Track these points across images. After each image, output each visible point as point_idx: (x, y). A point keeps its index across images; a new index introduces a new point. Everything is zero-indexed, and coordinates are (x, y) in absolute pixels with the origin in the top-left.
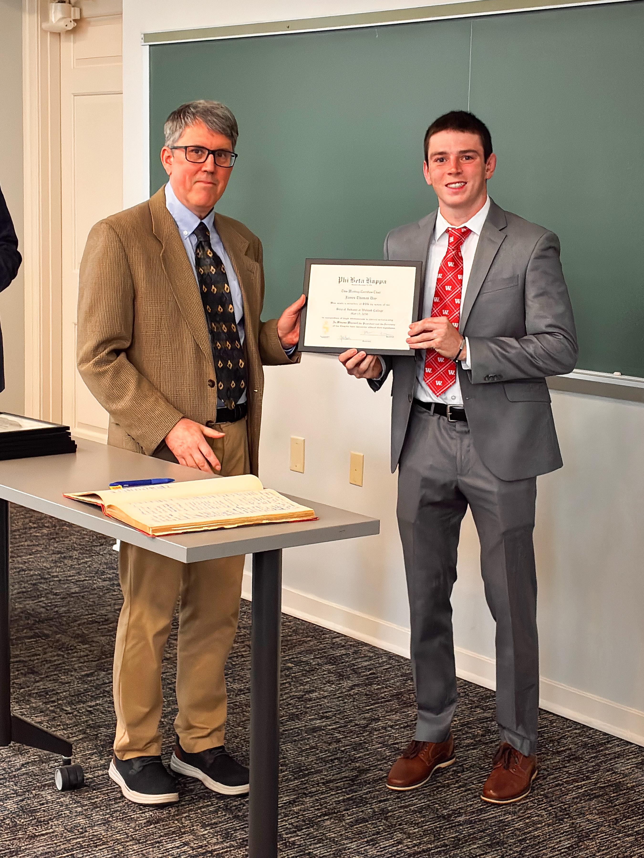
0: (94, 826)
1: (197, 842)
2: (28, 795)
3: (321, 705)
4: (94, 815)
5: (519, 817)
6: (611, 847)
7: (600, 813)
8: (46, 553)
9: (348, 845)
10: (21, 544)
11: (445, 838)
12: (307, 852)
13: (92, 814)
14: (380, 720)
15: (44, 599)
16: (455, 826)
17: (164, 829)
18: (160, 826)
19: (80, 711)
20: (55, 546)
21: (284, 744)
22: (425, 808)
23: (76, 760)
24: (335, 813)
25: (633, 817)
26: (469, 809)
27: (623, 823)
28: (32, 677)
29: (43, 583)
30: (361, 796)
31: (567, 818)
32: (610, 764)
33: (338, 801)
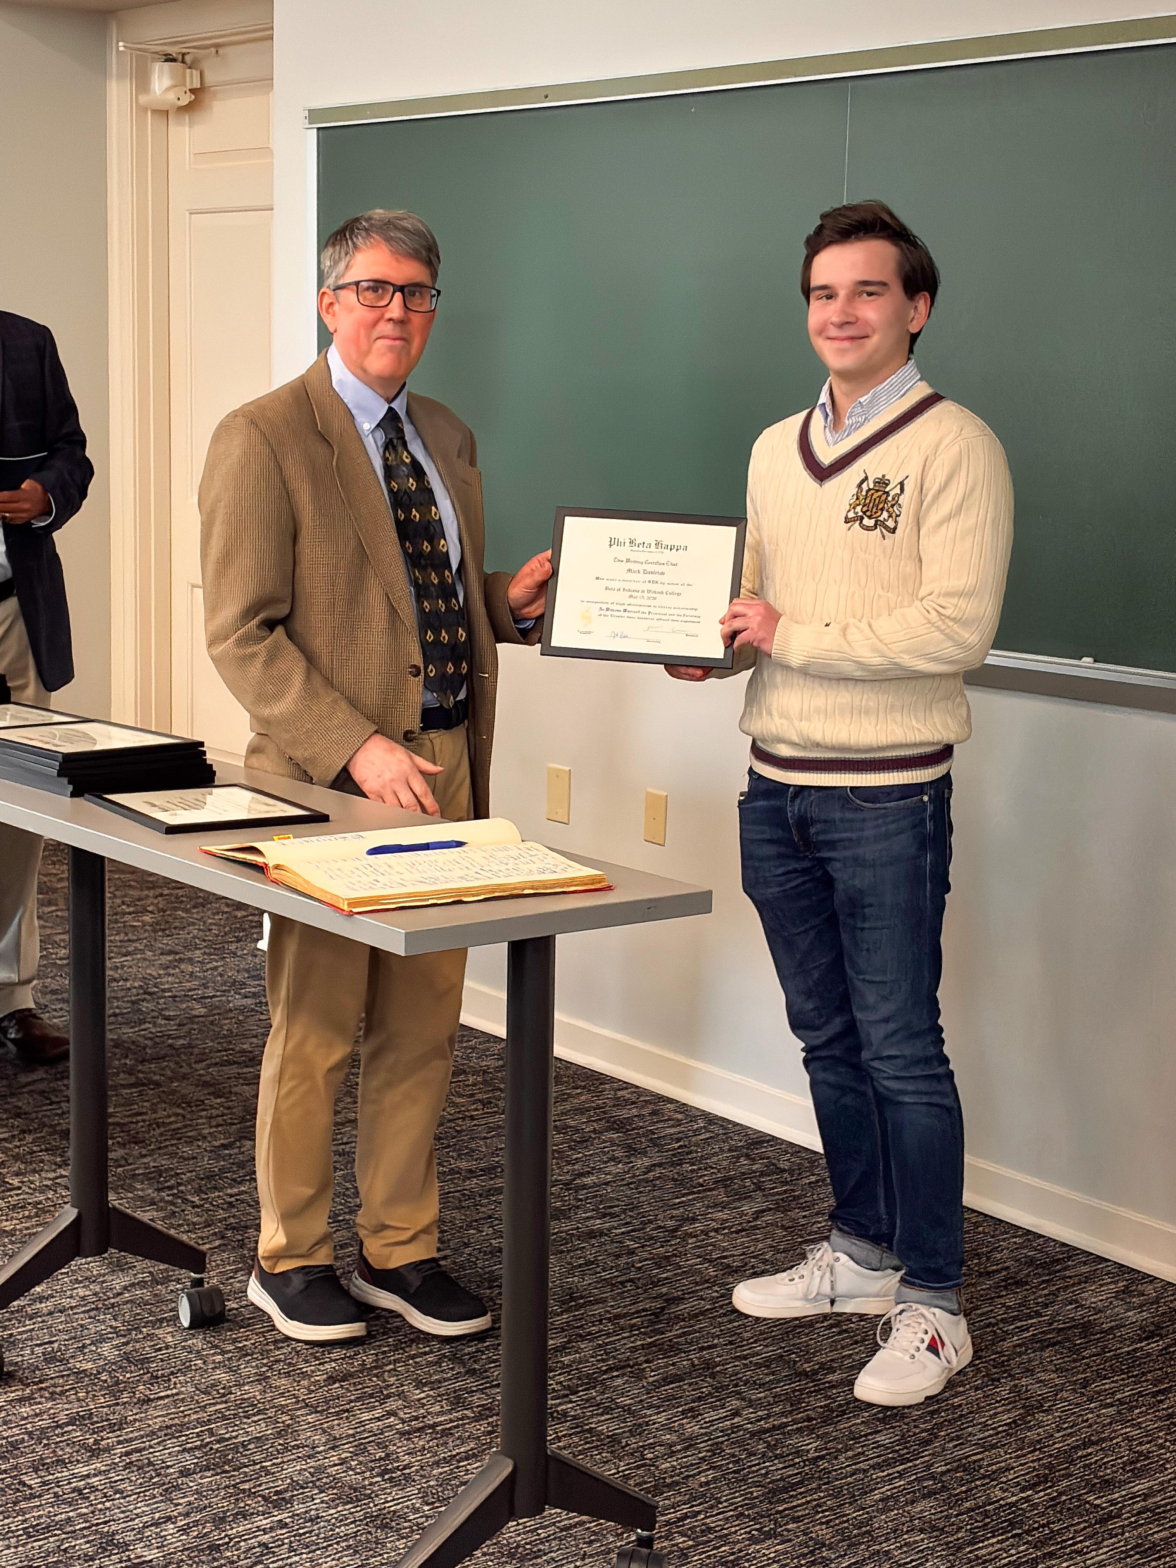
0: (244, 1385)
1: (410, 1411)
2: (136, 1335)
3: (601, 1196)
4: (243, 1366)
6: (1078, 1424)
7: (1059, 1370)
8: (151, 953)
9: (652, 1418)
11: (810, 1407)
12: (587, 1427)
13: (239, 1365)
14: (698, 1220)
15: (150, 1026)
17: (357, 1390)
18: (349, 1384)
19: (215, 1203)
20: (165, 942)
22: (774, 1359)
23: (212, 1279)
24: (629, 1366)
25: (1113, 1377)
26: (846, 1363)
27: (1096, 1387)
28: (136, 1150)
29: (148, 1001)
30: (670, 1341)
31: (1006, 1378)
32: (1072, 1292)
33: (634, 1348)
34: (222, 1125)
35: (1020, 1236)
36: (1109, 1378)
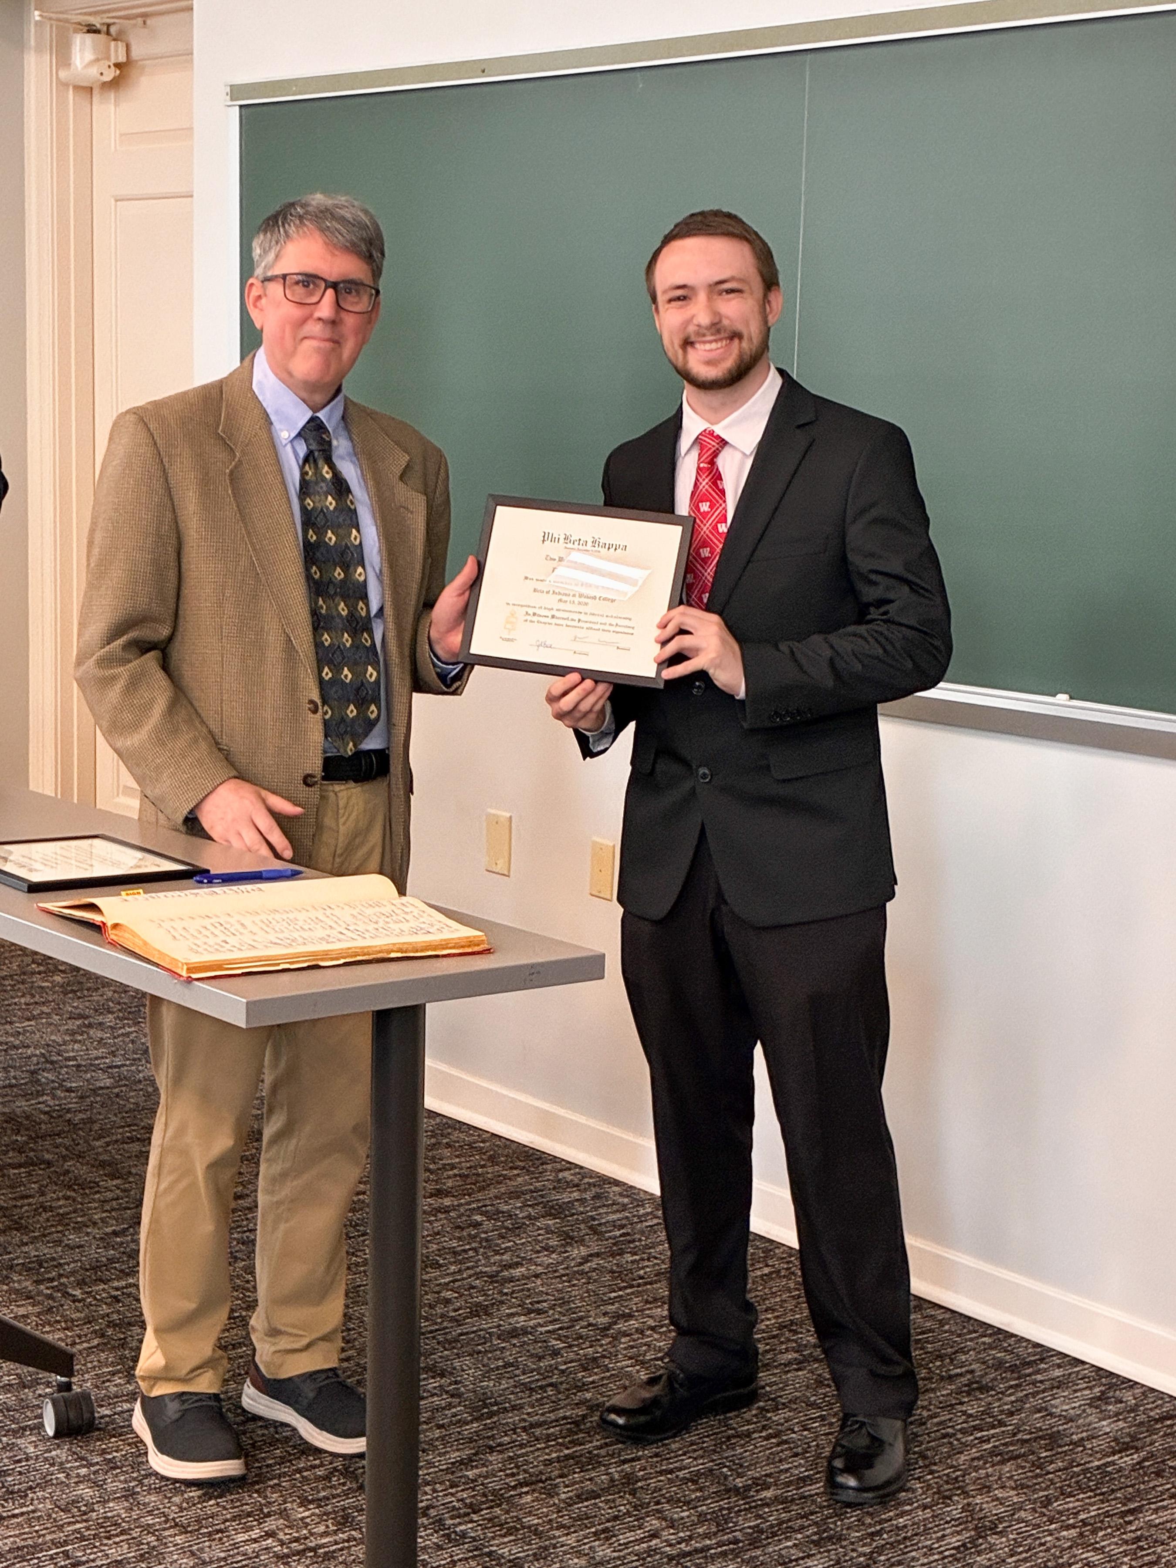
0: (108, 1501)
1: (291, 1531)
3: (529, 1290)
4: (109, 1481)
6: (1034, 1548)
7: (1019, 1487)
8: (58, 1017)
9: (560, 1540)
10: (14, 1001)
11: (737, 1528)
12: (487, 1550)
13: (106, 1480)
14: (634, 1316)
15: (49, 1098)
16: (755, 1507)
17: (232, 1508)
18: (227, 1501)
19: (98, 1297)
20: (75, 1004)
21: (459, 1358)
22: (703, 1474)
23: (82, 1383)
24: (541, 1481)
25: (1078, 1494)
26: (782, 1477)
27: (1059, 1505)
28: (17, 1237)
29: (49, 1071)
30: (590, 1452)
31: (958, 1495)
32: (1042, 1399)
33: (549, 1460)
34: (117, 1209)
35: (990, 1335)
36: (1074, 1496)
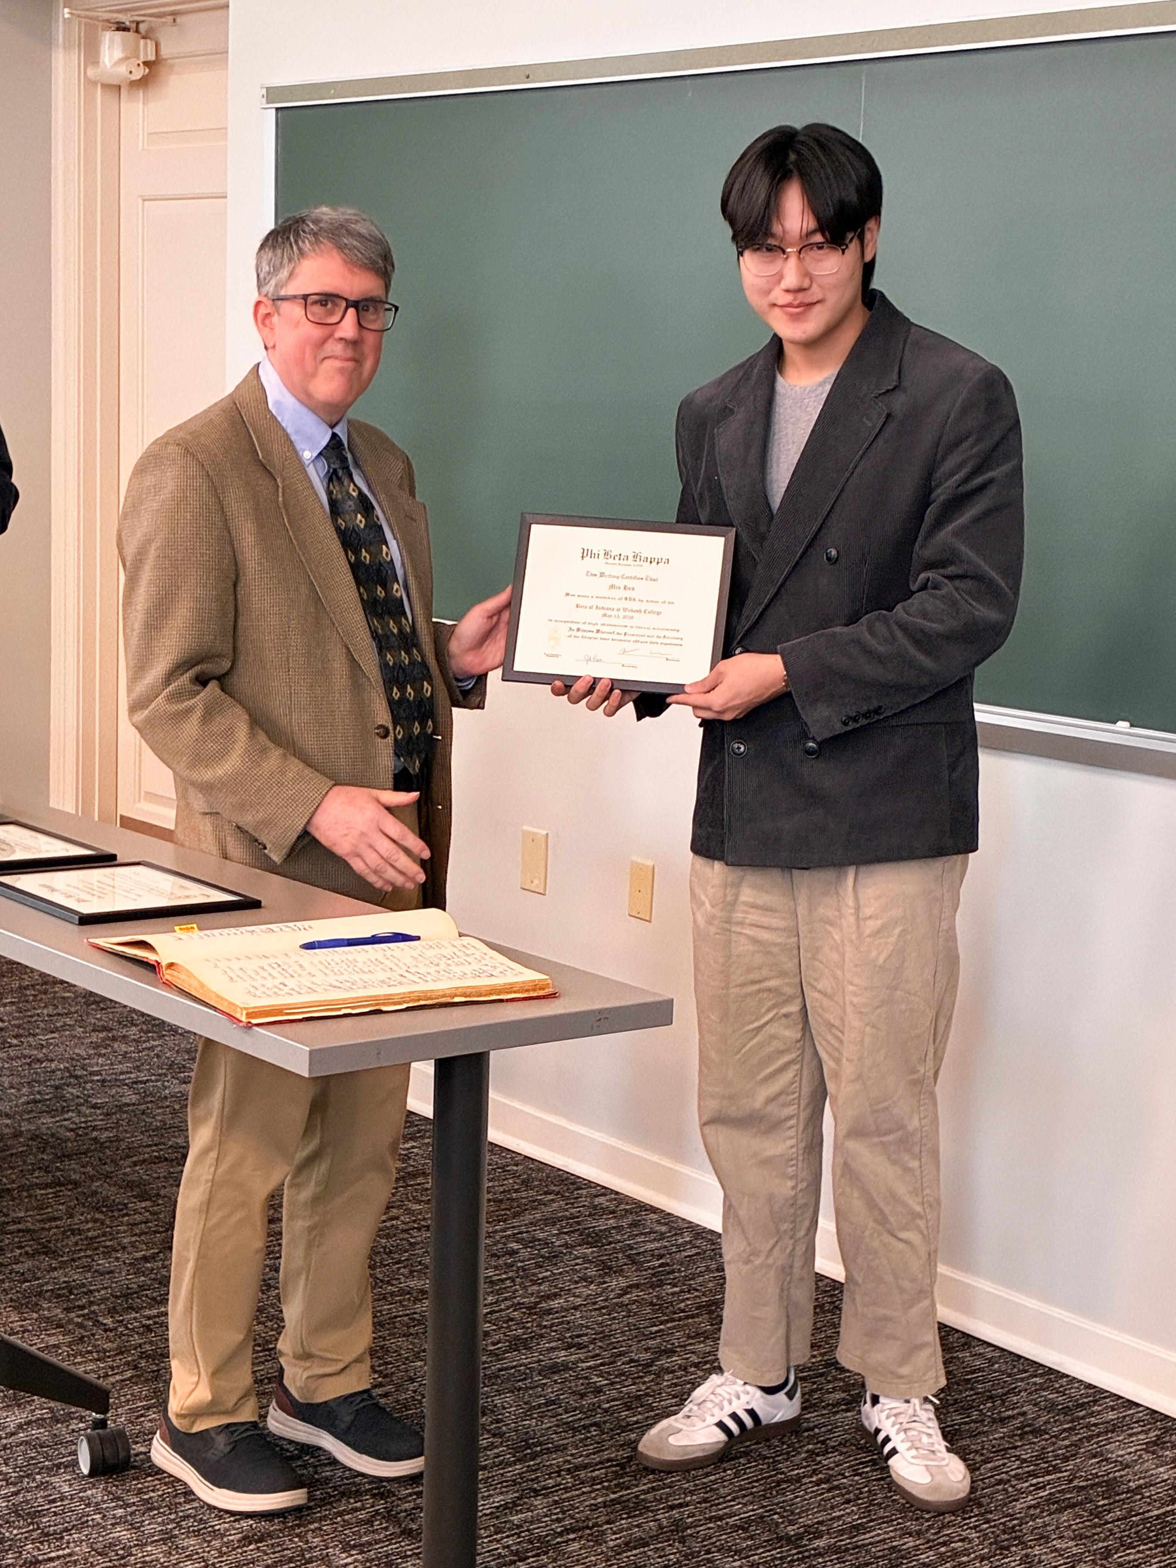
0: (146, 1544)
2: (28, 1483)
3: (569, 1323)
4: (147, 1522)
5: (927, 1543)
7: (1078, 1537)
8: (82, 1029)
13: (143, 1521)
14: (676, 1352)
15: (74, 1115)
16: (808, 1557)
17: (274, 1553)
18: (267, 1546)
19: (129, 1326)
20: (98, 1016)
21: (500, 1395)
22: (754, 1521)
23: (118, 1418)
24: (588, 1527)
25: (1139, 1545)
26: (835, 1525)
28: (46, 1261)
29: (74, 1086)
30: (637, 1497)
31: (1016, 1545)
32: (1097, 1443)
33: (595, 1505)
34: (146, 1233)
35: (1041, 1375)
36: (1134, 1547)
